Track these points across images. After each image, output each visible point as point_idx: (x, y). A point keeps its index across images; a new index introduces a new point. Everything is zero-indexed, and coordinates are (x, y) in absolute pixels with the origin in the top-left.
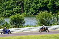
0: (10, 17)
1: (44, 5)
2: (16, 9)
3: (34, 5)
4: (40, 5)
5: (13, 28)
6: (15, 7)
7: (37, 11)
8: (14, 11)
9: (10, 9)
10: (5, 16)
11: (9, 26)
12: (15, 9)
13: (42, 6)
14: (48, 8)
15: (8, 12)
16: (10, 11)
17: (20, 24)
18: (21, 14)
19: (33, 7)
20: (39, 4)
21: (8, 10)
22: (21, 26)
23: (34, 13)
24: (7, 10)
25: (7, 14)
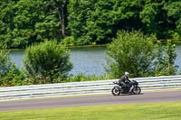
0: (28, 49)
1: (131, 14)
2: (45, 26)
3: (100, 14)
4: (119, 12)
5: (35, 83)
6: (42, 21)
7: (109, 30)
8: (37, 30)
9: (25, 26)
10: (11, 48)
11: (22, 79)
12: (42, 24)
13: (124, 16)
14: (143, 21)
15: (20, 35)
16: (25, 31)
17: (55, 72)
18: (59, 41)
19: (96, 18)
20: (113, 12)
21: (19, 28)
22: (59, 79)
23: (98, 39)
24: (16, 30)
25: (17, 41)
